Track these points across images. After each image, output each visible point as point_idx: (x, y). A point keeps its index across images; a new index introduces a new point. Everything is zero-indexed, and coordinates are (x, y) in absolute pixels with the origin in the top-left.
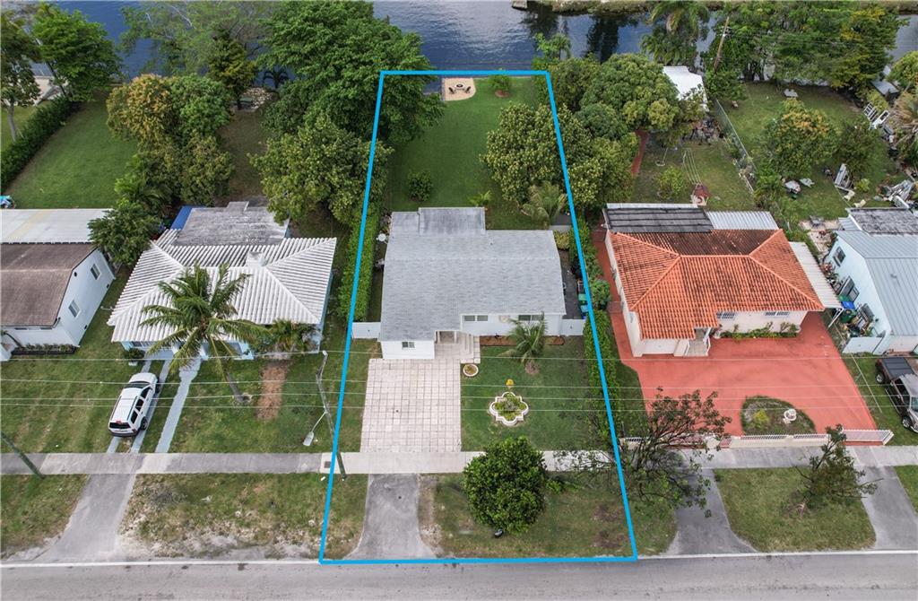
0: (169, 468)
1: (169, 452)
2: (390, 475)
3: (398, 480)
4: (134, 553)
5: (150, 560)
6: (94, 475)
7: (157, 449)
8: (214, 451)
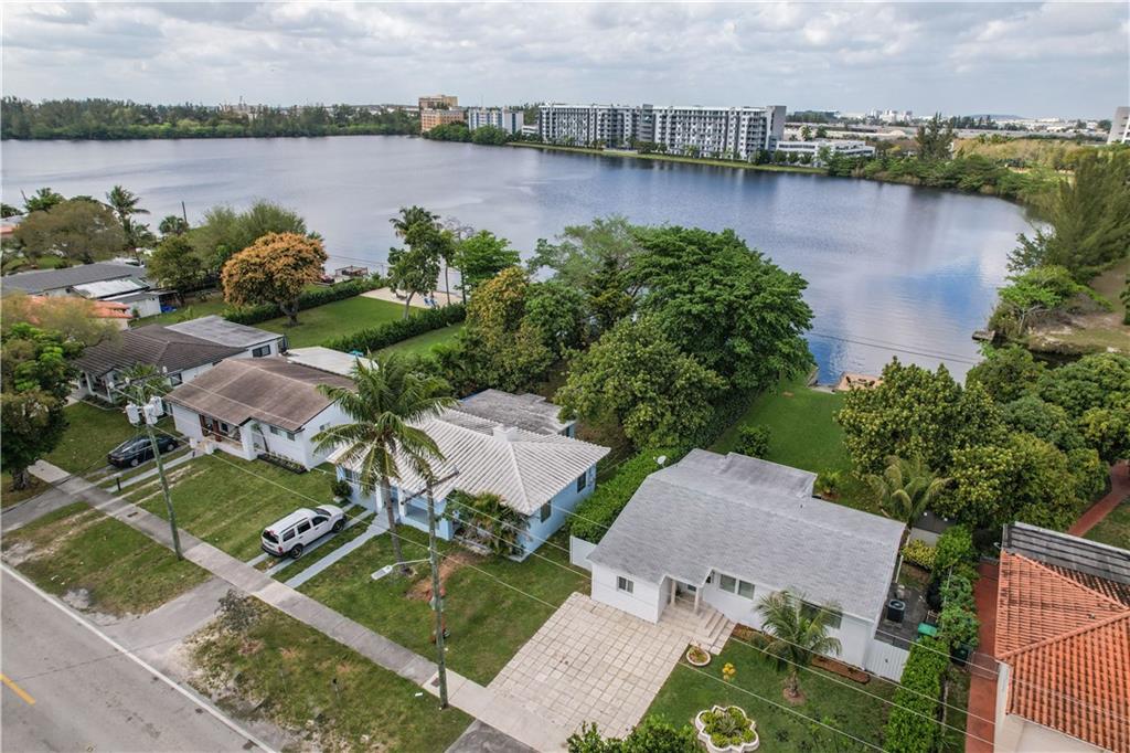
0: (282, 604)
1: (296, 589)
2: (502, 734)
3: (507, 746)
4: (174, 667)
5: (179, 683)
6: (217, 577)
7: (288, 582)
8: (335, 608)
